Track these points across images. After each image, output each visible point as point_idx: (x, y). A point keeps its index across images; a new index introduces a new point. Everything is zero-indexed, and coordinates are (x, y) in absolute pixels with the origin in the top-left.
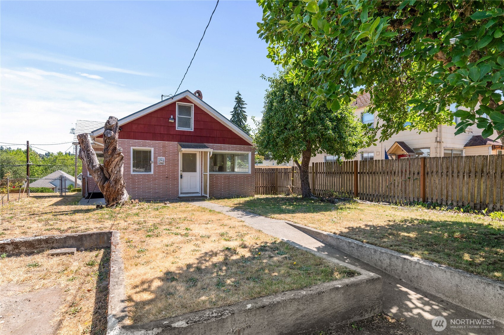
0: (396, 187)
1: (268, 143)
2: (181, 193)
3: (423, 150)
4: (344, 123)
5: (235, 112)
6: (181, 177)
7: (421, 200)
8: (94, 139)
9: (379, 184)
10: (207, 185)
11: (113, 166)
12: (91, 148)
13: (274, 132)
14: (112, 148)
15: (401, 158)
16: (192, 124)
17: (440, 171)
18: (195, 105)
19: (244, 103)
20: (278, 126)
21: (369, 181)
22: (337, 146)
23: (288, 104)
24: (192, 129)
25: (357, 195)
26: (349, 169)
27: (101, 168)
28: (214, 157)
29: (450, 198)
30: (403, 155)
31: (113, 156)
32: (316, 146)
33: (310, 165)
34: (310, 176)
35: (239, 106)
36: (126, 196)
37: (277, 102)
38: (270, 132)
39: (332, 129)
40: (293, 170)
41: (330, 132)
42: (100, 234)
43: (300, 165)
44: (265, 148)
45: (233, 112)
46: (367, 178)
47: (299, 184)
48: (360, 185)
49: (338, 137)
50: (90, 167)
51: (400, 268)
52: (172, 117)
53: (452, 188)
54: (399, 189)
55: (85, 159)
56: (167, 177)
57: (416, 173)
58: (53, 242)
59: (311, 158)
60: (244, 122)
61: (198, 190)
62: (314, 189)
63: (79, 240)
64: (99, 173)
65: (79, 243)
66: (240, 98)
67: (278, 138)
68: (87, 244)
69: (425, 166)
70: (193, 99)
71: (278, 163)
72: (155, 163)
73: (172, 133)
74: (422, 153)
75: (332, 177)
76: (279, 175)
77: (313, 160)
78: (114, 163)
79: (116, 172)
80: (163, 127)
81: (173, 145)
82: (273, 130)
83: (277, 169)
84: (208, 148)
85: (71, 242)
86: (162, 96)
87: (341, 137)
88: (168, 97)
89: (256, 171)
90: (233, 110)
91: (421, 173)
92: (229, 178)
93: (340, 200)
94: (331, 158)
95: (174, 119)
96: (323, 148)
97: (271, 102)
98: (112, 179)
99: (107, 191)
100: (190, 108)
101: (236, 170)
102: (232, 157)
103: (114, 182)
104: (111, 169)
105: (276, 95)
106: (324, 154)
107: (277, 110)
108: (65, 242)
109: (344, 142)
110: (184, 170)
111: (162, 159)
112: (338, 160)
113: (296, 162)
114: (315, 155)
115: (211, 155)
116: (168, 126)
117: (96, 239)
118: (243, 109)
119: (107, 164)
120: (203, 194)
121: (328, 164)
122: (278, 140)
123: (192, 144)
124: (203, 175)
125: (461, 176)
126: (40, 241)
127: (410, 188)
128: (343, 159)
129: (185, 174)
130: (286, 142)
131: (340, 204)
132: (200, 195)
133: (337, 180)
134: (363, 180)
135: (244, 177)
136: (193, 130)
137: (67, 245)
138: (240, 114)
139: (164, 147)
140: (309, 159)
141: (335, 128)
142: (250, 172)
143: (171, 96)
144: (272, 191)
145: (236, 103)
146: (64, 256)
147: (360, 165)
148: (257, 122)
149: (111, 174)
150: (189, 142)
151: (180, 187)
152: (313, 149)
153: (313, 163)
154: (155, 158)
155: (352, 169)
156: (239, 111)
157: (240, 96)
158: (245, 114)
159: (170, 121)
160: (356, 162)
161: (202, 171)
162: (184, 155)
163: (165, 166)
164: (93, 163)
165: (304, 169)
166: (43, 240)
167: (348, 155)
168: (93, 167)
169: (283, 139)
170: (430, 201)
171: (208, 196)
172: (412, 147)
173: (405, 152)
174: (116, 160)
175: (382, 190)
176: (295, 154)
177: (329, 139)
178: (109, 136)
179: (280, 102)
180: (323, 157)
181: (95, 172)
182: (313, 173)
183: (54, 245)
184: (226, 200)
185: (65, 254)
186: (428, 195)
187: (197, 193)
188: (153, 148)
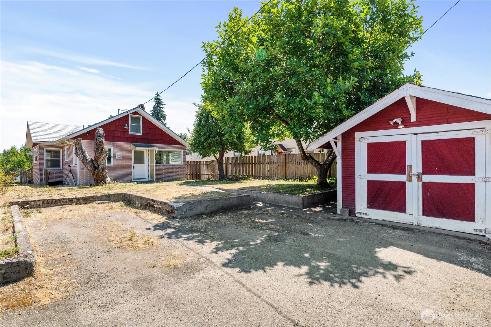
0: (273, 171)
1: (199, 145)
2: (134, 179)
3: (293, 149)
4: (243, 134)
5: (155, 111)
6: (134, 168)
7: (284, 177)
8: (68, 140)
9: (264, 170)
10: (153, 173)
11: (101, 159)
12: (84, 148)
13: (202, 139)
14: (101, 148)
15: (281, 154)
16: (141, 130)
17: (292, 162)
18: (143, 117)
19: (163, 103)
20: (205, 135)
21: (259, 168)
22: (239, 148)
23: (211, 123)
24: (141, 133)
25: (253, 176)
26: (248, 161)
27: (92, 161)
28: (160, 154)
29: (296, 175)
30: (282, 153)
31: (102, 153)
32: (227, 147)
33: (224, 159)
34: (224, 166)
35: (158, 106)
36: (108, 179)
37: (204, 121)
38: (200, 138)
39: (236, 138)
40: (212, 162)
41: (235, 140)
42: (119, 194)
43: (218, 159)
44: (196, 148)
45: (152, 111)
46: (258, 166)
47: (216, 171)
48: (254, 170)
49: (240, 143)
50: (85, 160)
51: (259, 197)
52: (126, 125)
53: (297, 170)
54: (274, 172)
55: (80, 155)
56: (123, 168)
57: (282, 163)
58: (96, 198)
59: (225, 154)
60: (163, 121)
61: (146, 176)
62: (227, 175)
63: (108, 197)
64: (91, 164)
65: (108, 199)
66: (159, 99)
67: (204, 142)
68: (112, 199)
69: (285, 159)
70: (142, 113)
71: (203, 158)
72: (115, 157)
73: (127, 136)
74: (292, 151)
75: (238, 167)
76: (202, 166)
77: (226, 155)
78: (102, 157)
79: (103, 164)
80: (119, 132)
81: (127, 145)
82: (202, 138)
83: (200, 162)
84: (154, 147)
85: (105, 198)
86: (119, 110)
87: (241, 143)
88: (124, 111)
89: (187, 163)
90: (152, 109)
91: (284, 163)
92: (168, 168)
93: (242, 179)
94: (238, 154)
95: (128, 126)
96: (232, 148)
97: (200, 120)
98: (100, 168)
99: (97, 176)
100: (139, 118)
101: (170, 162)
102: (168, 153)
103: (102, 170)
104: (99, 161)
105: (202, 115)
106: (233, 152)
107: (204, 126)
108: (102, 198)
109: (243, 145)
110: (135, 163)
111: (119, 155)
112: (241, 155)
113: (215, 157)
114: (227, 153)
115: (157, 152)
116: (124, 132)
117: (117, 196)
118: (162, 109)
119: (97, 158)
120: (150, 180)
121: (236, 158)
122: (205, 143)
123: (141, 144)
124: (149, 166)
125: (301, 164)
126: (89, 197)
127: (279, 171)
128: (243, 155)
129: (136, 165)
130: (210, 144)
131: (242, 181)
132: (148, 180)
133: (241, 169)
134: (256, 168)
135: (179, 167)
136: (142, 135)
137: (102, 199)
138: (159, 113)
139: (121, 146)
140: (223, 155)
141: (238, 137)
142: (183, 164)
143: (127, 110)
144: (197, 177)
145: (155, 103)
146: (104, 204)
147: (254, 158)
148: (190, 131)
149: (99, 165)
150: (139, 143)
151: (133, 175)
152: (226, 148)
153: (226, 158)
154: (115, 154)
155: (250, 161)
156: (158, 111)
157: (159, 97)
158: (164, 113)
159: (125, 128)
160: (252, 157)
161: (148, 163)
162: (136, 152)
163: (121, 160)
164: (86, 158)
165: (220, 161)
166: (91, 197)
167: (246, 153)
168: (86, 160)
169: (208, 143)
170: (288, 177)
171: (155, 180)
172: (286, 148)
173: (282, 151)
174: (103, 156)
175: (266, 173)
176: (215, 152)
177: (234, 143)
178: (100, 141)
179: (206, 121)
180: (233, 153)
181: (88, 163)
182: (225, 164)
183: (96, 200)
184: (168, 182)
185: (105, 203)
186: (287, 175)
187: (145, 179)
188: (113, 147)
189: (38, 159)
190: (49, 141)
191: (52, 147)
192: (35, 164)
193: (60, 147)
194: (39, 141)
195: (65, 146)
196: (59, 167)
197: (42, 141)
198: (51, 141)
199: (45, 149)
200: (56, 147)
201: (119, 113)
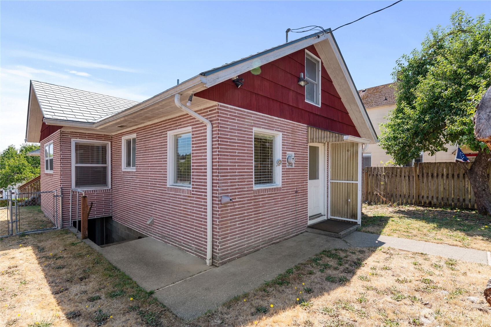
18: (322, 63)
24: (318, 103)
52: (302, 76)
56: (296, 192)
61: (321, 208)
70: (333, 47)
72: (284, 164)
73: (301, 107)
81: (302, 130)
100: (314, 65)
111: (290, 157)
116: (297, 93)
120: (329, 216)
124: (329, 184)
132: (326, 218)
136: (320, 106)
139: (293, 132)
154: (284, 154)
159: (300, 83)
161: (327, 177)
163: (294, 171)
187: (319, 215)
188: (281, 134)
189: (57, 164)
190: (85, 121)
191: (90, 136)
192: (47, 174)
193: (106, 137)
194: (62, 118)
195: (122, 134)
196: (104, 182)
197: (69, 119)
198: (90, 121)
199: (74, 141)
200: (99, 137)
201: (289, 41)
